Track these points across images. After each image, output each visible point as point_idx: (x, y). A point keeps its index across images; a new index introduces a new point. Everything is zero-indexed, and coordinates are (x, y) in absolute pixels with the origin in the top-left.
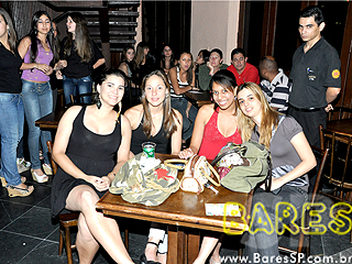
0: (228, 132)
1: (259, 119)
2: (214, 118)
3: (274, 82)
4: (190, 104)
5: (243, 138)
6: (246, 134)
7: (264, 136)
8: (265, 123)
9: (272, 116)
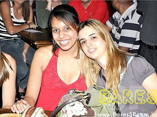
0: (70, 78)
1: (104, 61)
2: (53, 63)
3: (124, 16)
4: (27, 46)
5: (88, 84)
6: (91, 79)
7: (111, 80)
8: (111, 65)
9: (119, 57)
